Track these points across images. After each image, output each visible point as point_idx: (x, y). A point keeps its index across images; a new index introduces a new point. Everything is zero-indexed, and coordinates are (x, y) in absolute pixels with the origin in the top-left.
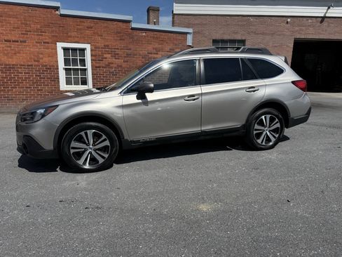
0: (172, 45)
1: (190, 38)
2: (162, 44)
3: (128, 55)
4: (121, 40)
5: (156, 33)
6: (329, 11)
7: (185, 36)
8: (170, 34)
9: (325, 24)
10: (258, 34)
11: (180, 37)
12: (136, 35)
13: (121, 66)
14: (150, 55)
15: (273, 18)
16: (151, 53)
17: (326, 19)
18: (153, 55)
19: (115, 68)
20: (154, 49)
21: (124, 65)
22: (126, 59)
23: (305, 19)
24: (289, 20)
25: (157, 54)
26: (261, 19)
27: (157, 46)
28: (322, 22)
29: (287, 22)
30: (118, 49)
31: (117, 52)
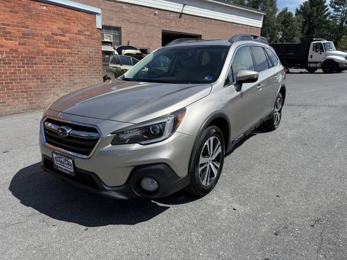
0: (80, 26)
1: (99, 19)
2: (68, 24)
3: (25, 35)
4: (11, 12)
5: (60, 8)
6: (185, 8)
7: (93, 16)
8: (77, 12)
9: (182, 19)
10: (131, 22)
11: (88, 17)
12: (35, 9)
13: (16, 51)
14: (56, 37)
15: (143, 8)
16: (57, 35)
17: (183, 15)
18: (59, 37)
19: (7, 53)
20: (59, 28)
21: (21, 49)
22: (22, 41)
23: (168, 13)
24: (156, 12)
25: (64, 36)
26: (133, 7)
27: (63, 26)
28: (180, 17)
29: (155, 14)
30: (9, 25)
31: (8, 29)
